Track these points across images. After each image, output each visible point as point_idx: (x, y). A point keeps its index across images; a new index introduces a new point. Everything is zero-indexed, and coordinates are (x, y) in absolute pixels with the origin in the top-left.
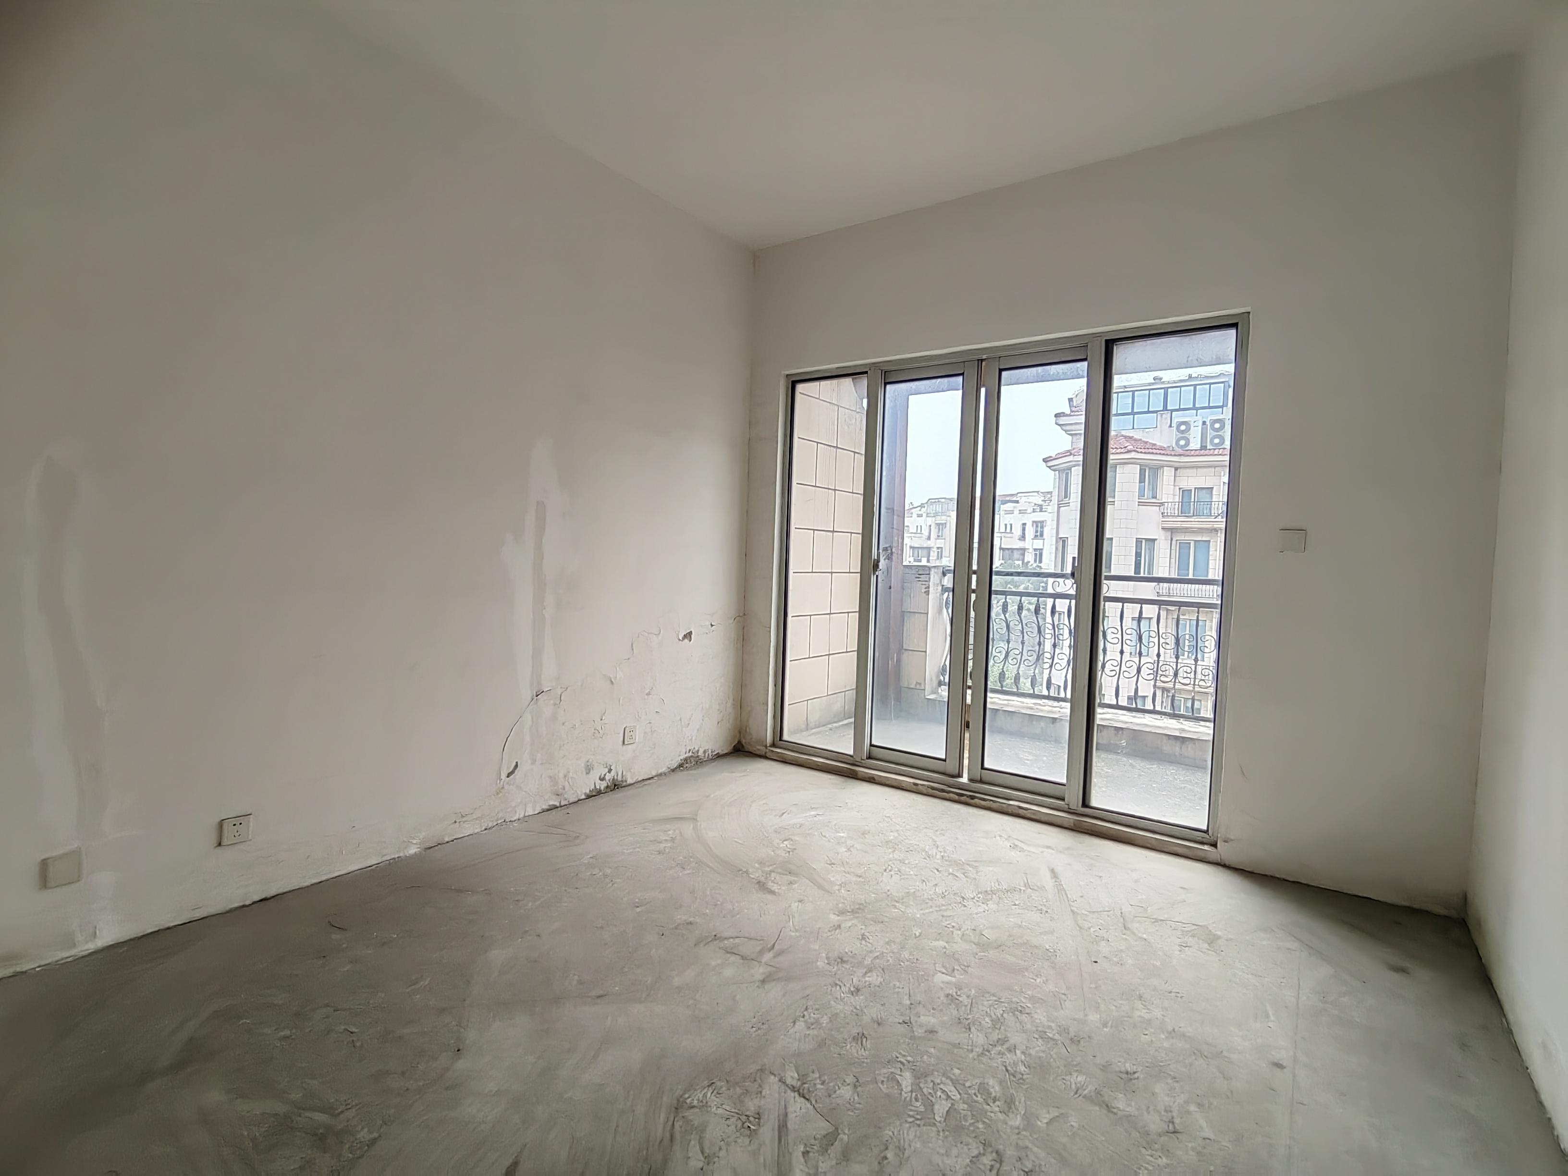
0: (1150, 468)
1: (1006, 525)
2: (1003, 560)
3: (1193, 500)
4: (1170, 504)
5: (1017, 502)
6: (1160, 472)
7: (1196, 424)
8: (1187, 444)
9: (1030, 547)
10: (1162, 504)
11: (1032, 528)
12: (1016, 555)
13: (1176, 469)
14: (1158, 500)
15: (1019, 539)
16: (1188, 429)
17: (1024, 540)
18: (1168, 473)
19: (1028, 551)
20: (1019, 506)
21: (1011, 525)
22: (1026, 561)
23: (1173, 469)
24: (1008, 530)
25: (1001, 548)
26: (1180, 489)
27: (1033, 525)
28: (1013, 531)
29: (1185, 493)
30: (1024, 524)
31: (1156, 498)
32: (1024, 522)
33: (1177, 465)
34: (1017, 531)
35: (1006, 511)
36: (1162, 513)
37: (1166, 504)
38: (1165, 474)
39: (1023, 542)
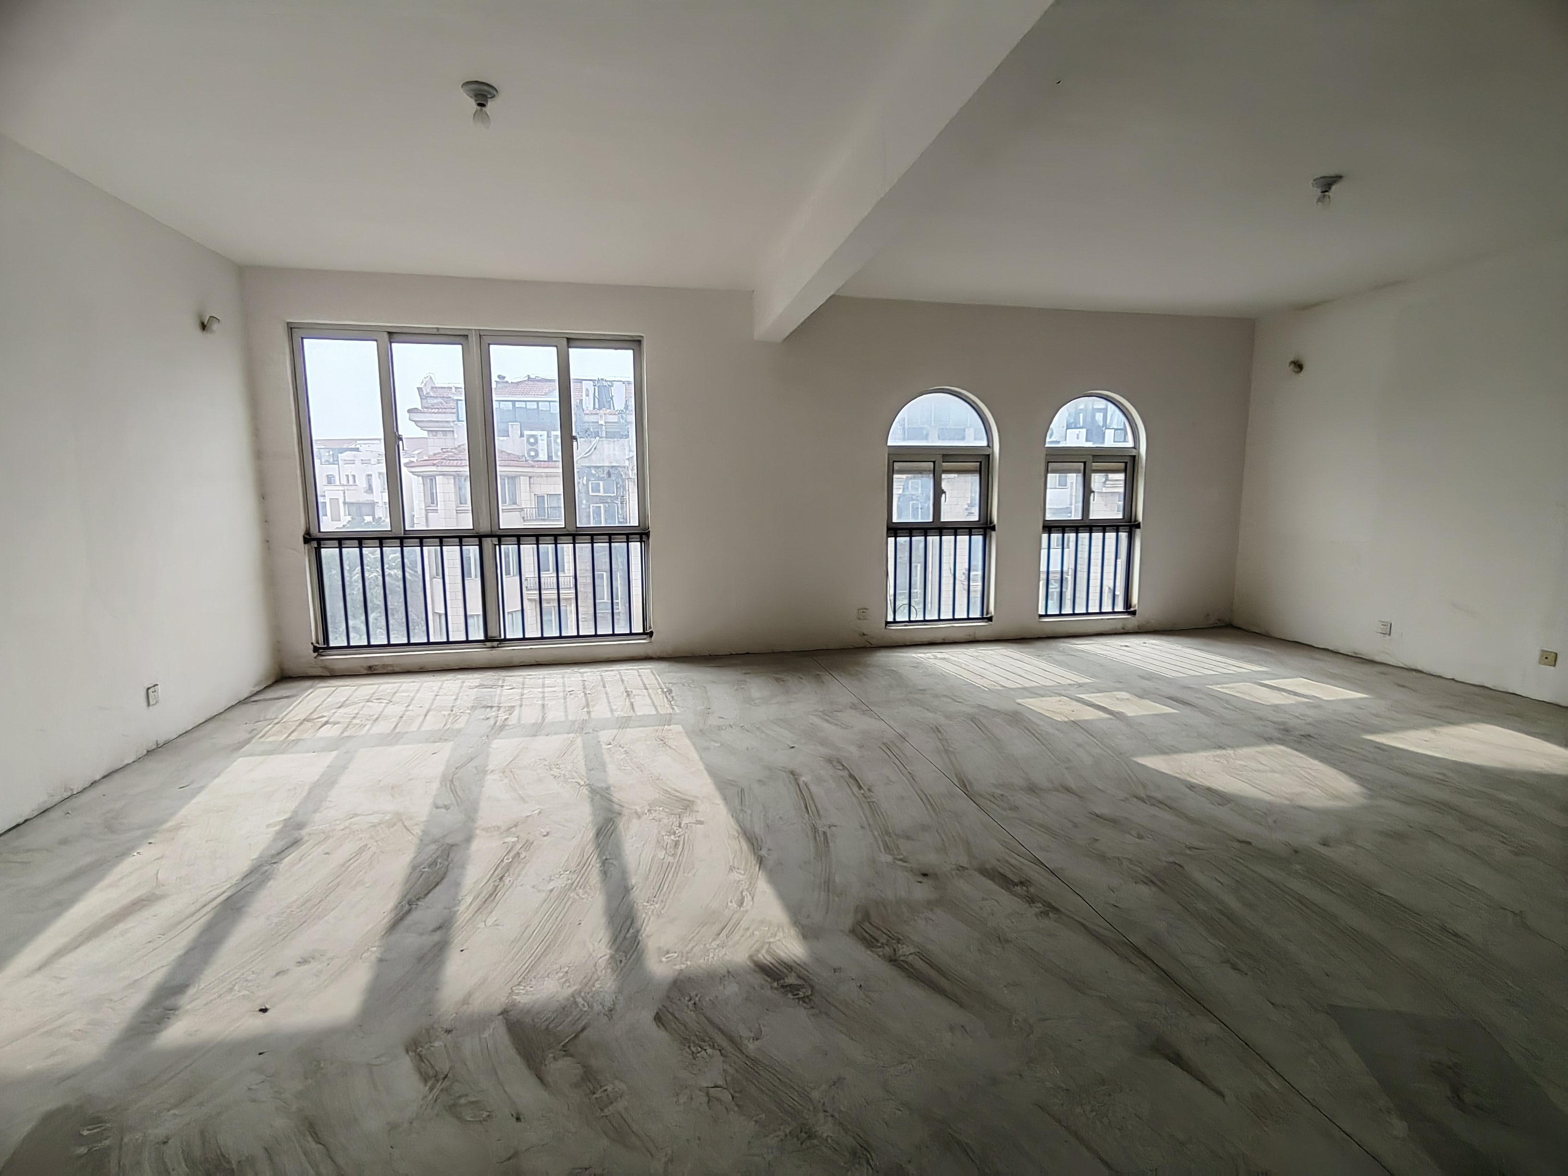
0: (508, 478)
1: (347, 476)
2: (349, 515)
3: (546, 506)
4: (528, 509)
5: (357, 450)
6: (517, 480)
7: (542, 438)
8: (537, 455)
9: (380, 502)
10: (522, 509)
11: (379, 480)
12: (365, 510)
13: (530, 477)
14: (519, 506)
15: (366, 492)
16: (536, 442)
17: (372, 492)
18: (524, 482)
19: (377, 504)
20: (361, 456)
21: (354, 476)
22: (377, 517)
23: (528, 478)
24: (351, 482)
25: (345, 503)
26: (535, 494)
27: (379, 477)
28: (357, 483)
29: (540, 498)
30: (369, 475)
31: (516, 504)
32: (370, 473)
33: (530, 474)
34: (362, 483)
35: (345, 460)
36: (523, 518)
37: (525, 509)
38: (521, 482)
39: (372, 495)
